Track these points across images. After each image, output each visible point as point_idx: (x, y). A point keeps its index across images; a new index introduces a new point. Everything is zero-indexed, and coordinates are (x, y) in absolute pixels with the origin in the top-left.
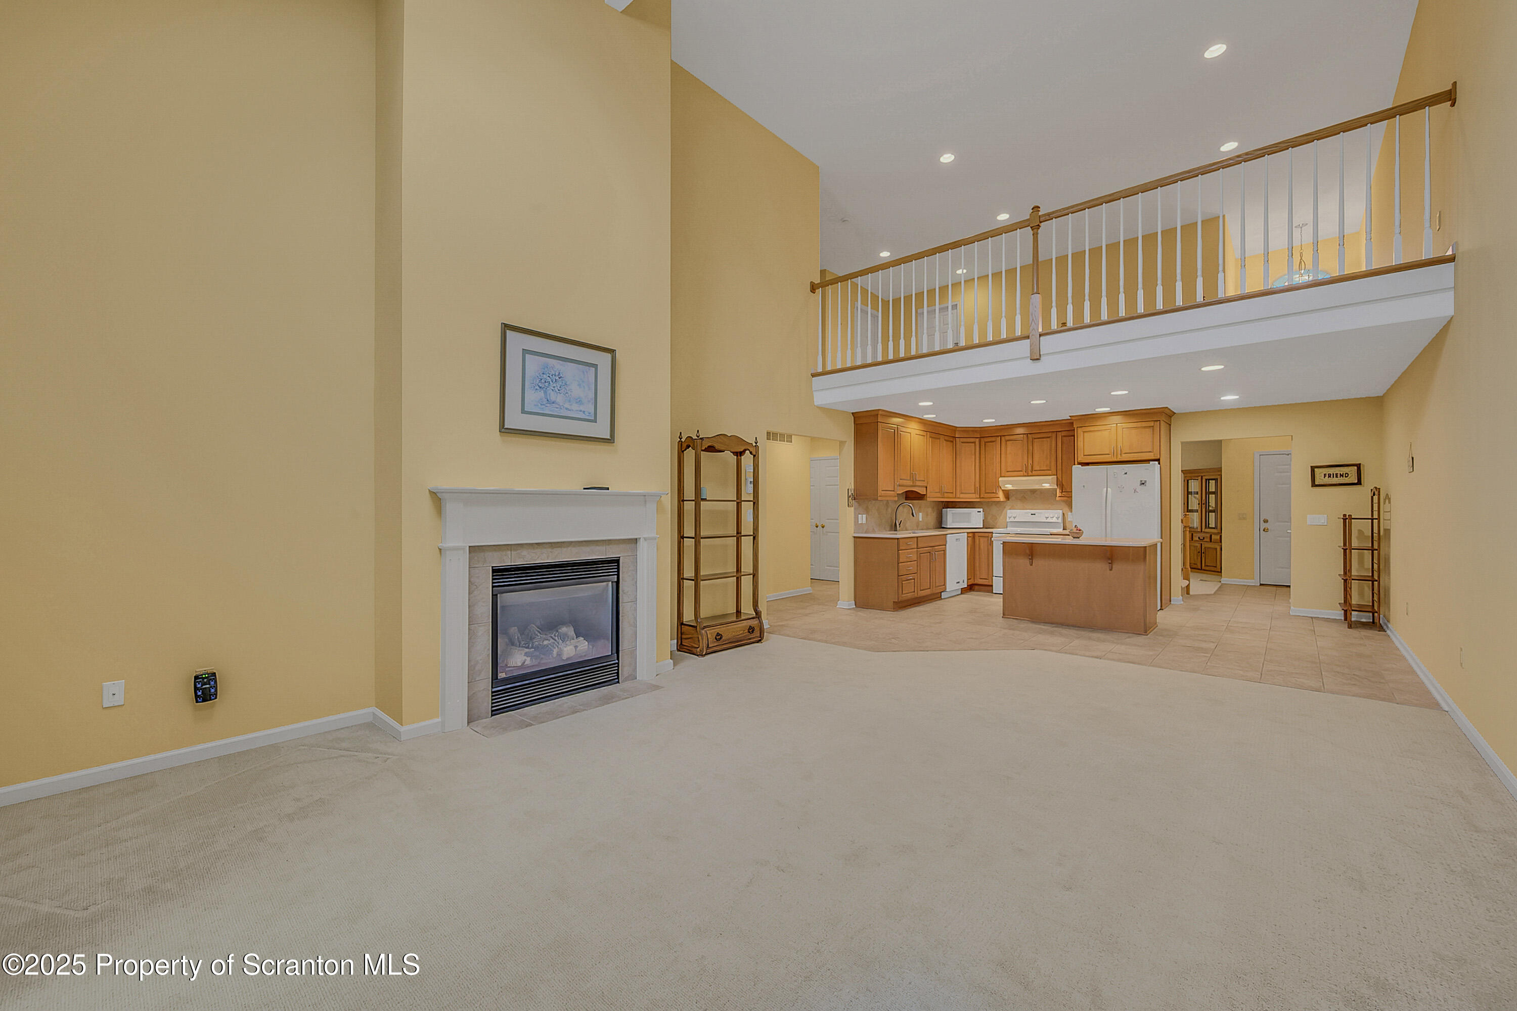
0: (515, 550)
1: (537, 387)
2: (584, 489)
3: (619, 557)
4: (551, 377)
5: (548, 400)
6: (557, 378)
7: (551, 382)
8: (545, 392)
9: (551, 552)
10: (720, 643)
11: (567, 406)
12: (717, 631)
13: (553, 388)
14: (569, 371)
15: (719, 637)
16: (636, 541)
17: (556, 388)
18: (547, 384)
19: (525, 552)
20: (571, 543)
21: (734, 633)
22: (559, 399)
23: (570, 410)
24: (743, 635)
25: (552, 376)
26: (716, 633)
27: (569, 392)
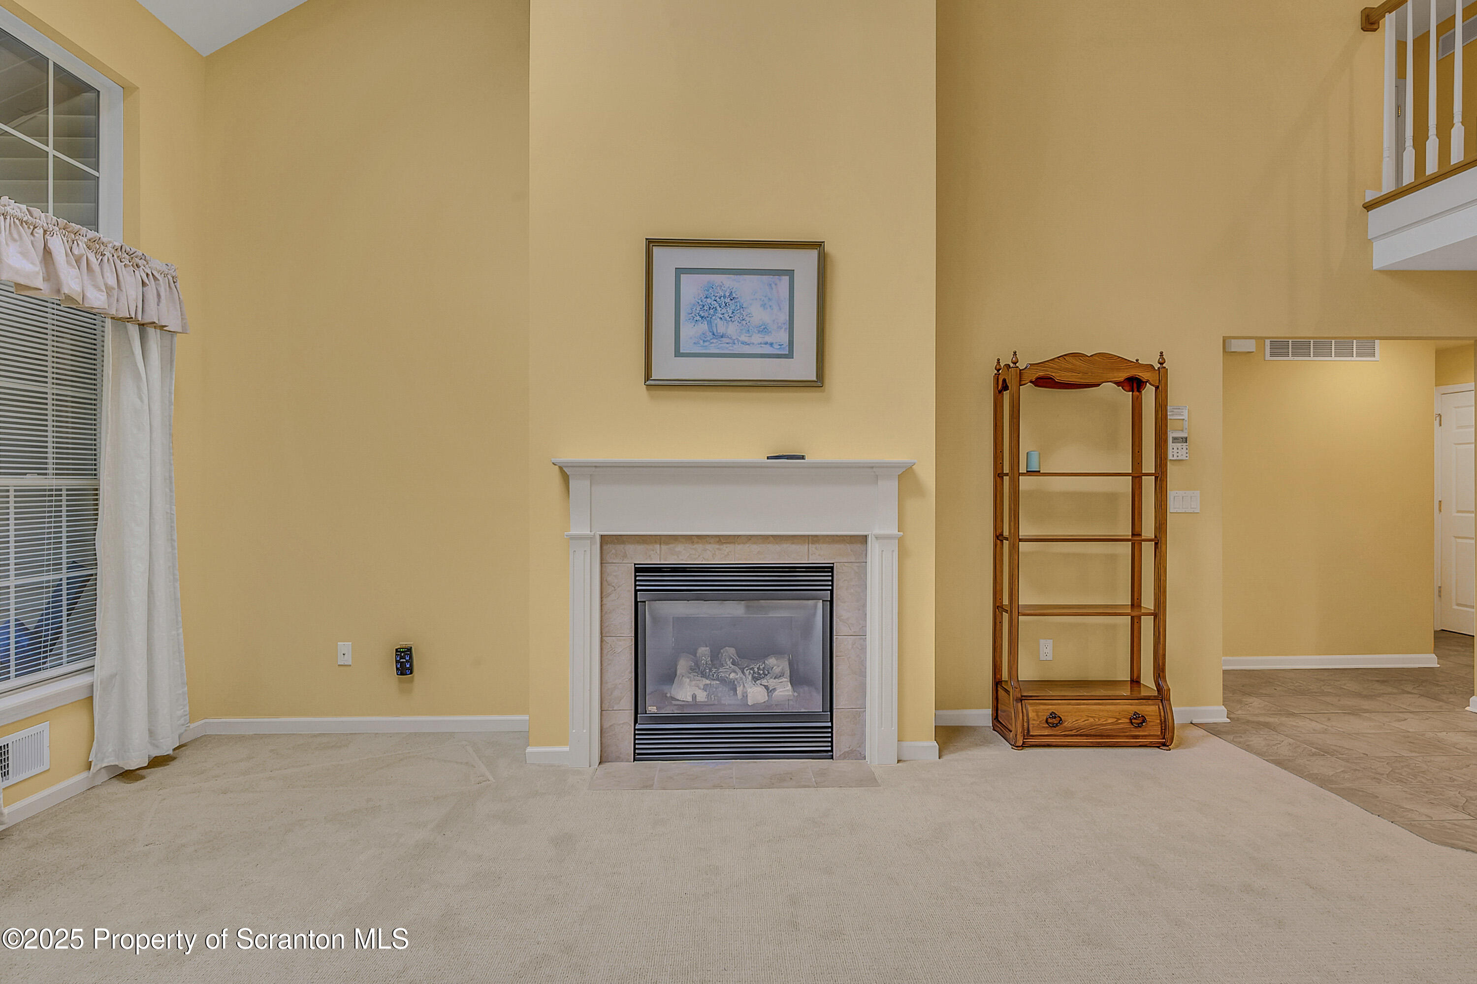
0: (667, 543)
1: (698, 318)
2: (768, 458)
3: (833, 564)
4: (719, 300)
5: (714, 334)
6: (727, 300)
7: (718, 308)
8: (710, 323)
9: (718, 549)
10: (1058, 733)
11: (743, 338)
12: (1052, 708)
13: (722, 316)
14: (746, 287)
15: (1055, 721)
16: (864, 539)
17: (726, 315)
18: (712, 311)
19: (680, 548)
20: (750, 538)
21: (1092, 720)
22: (732, 329)
23: (749, 344)
24: (1115, 727)
25: (720, 298)
26: (1051, 711)
27: (747, 319)
